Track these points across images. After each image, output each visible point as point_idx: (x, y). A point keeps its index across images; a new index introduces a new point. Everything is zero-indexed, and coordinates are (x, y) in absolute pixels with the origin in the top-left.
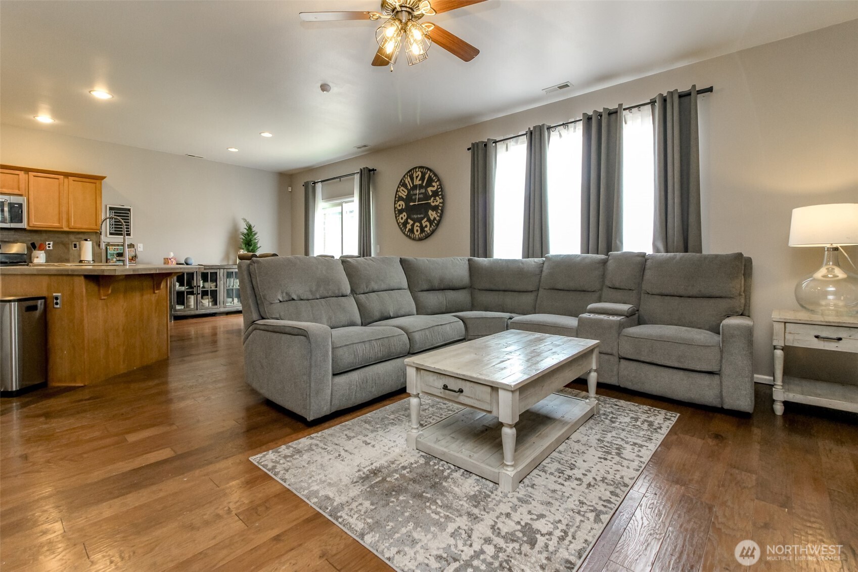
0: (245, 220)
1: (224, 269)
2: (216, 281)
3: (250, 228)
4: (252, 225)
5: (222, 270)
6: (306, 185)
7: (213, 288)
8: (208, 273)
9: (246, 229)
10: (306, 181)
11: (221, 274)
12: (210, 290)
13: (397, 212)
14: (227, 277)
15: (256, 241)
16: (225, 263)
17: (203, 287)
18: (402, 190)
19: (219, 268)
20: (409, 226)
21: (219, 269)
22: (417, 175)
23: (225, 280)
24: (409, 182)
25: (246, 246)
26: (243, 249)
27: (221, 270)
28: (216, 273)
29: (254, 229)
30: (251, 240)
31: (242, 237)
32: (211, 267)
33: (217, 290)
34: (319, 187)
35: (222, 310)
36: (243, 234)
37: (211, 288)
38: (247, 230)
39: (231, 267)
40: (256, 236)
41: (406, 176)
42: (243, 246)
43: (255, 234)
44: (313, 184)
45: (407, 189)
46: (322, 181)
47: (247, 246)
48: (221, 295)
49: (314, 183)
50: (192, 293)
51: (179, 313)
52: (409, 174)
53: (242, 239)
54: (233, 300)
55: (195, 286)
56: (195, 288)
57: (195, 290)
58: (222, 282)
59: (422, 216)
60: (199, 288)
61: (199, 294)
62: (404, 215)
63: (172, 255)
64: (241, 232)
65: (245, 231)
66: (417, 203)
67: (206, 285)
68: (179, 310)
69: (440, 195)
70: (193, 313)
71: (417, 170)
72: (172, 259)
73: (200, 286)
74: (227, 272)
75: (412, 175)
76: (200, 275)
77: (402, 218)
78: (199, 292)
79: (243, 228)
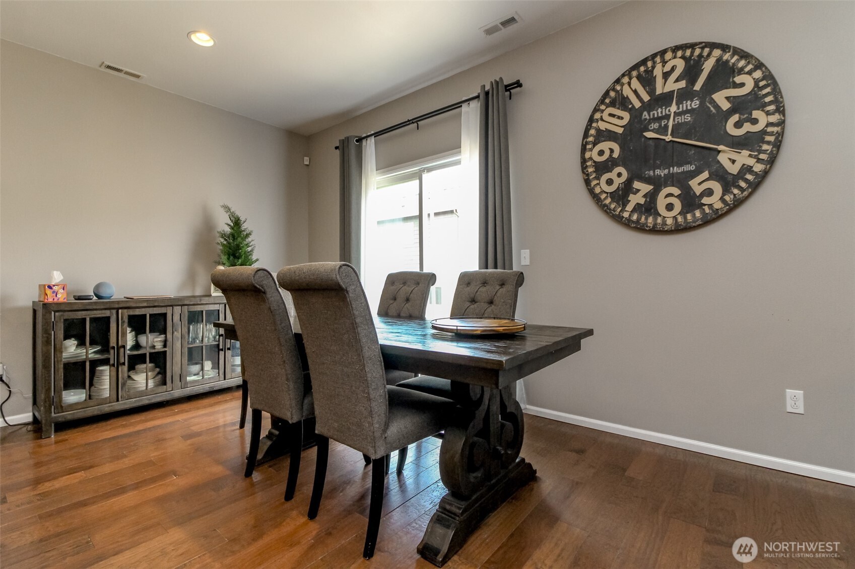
0: (227, 209)
1: (182, 306)
2: (164, 331)
3: (237, 223)
4: (242, 219)
5: (177, 310)
6: (343, 147)
7: (159, 347)
8: (145, 315)
9: (229, 225)
10: (343, 138)
11: (175, 316)
12: (151, 354)
13: (590, 170)
14: (190, 322)
15: (249, 249)
16: (187, 293)
17: (137, 346)
18: (611, 115)
19: (172, 303)
20: (636, 199)
21: (172, 306)
22: (668, 68)
23: (185, 330)
24: (635, 92)
25: (228, 259)
26: (224, 264)
27: (175, 308)
28: (165, 315)
29: (244, 226)
30: (238, 247)
31: (222, 240)
32: (152, 303)
33: (166, 351)
34: (370, 146)
35: (178, 393)
36: (223, 235)
37: (154, 347)
38: (232, 228)
39: (198, 301)
40: (249, 239)
41: (625, 80)
42: (224, 258)
43: (248, 235)
44: (357, 141)
45: (631, 110)
46: (376, 134)
47: (232, 258)
48: (176, 361)
49: (360, 140)
50: (106, 362)
51: (68, 415)
52: (634, 73)
53: (223, 245)
54: (202, 369)
55: (113, 348)
56: (112, 351)
57: (112, 355)
58: (178, 334)
59: (692, 168)
60: (122, 350)
61: (124, 364)
62: (619, 175)
63: (57, 277)
64: (219, 232)
65: (228, 230)
66: (668, 138)
67: (143, 339)
68: (72, 406)
69: (770, 103)
70: (106, 408)
71: (669, 55)
72: (55, 288)
73: (124, 347)
74: (190, 312)
75: (650, 72)
76: (126, 320)
77: (610, 182)
78: (122, 360)
79: (223, 224)
